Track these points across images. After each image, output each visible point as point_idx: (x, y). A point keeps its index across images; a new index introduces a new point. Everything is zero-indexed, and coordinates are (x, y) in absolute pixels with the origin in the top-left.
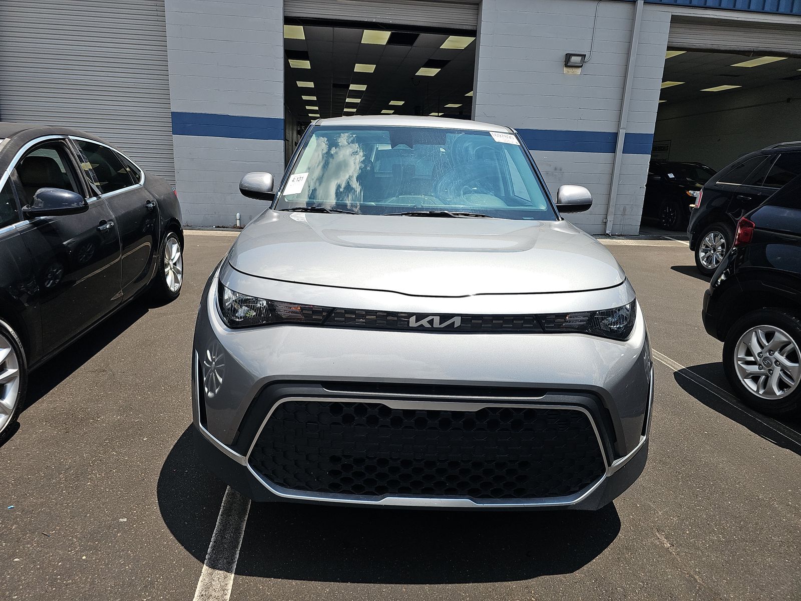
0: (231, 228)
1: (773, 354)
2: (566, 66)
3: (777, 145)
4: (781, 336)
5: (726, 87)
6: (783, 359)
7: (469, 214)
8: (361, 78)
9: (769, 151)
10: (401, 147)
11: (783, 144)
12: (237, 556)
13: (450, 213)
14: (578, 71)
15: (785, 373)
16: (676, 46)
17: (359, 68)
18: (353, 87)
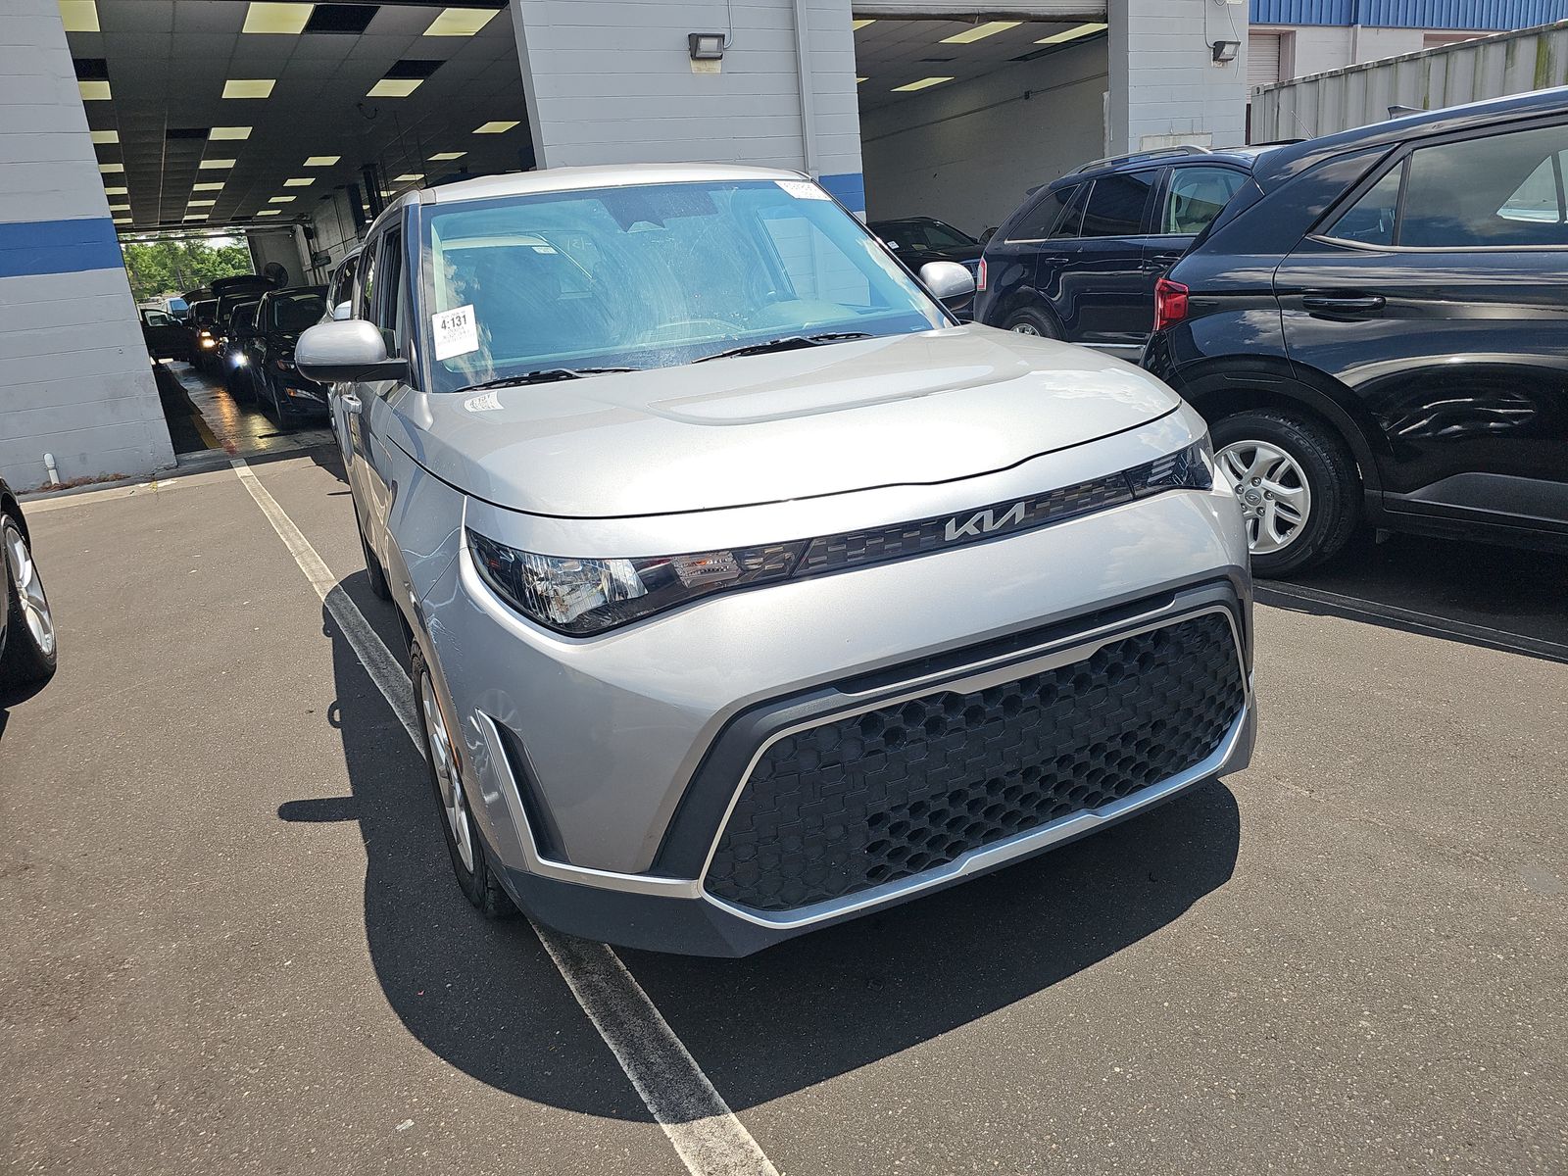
0: (38, 491)
1: (1260, 483)
2: (694, 57)
3: (1085, 165)
4: (1267, 452)
5: (931, 82)
6: (1275, 487)
7: (836, 336)
8: (237, 113)
9: (1075, 177)
10: (640, 226)
11: (1093, 163)
12: (707, 1082)
13: (807, 338)
14: (717, 66)
15: (1282, 506)
16: (865, 12)
17: (234, 90)
18: (217, 134)
